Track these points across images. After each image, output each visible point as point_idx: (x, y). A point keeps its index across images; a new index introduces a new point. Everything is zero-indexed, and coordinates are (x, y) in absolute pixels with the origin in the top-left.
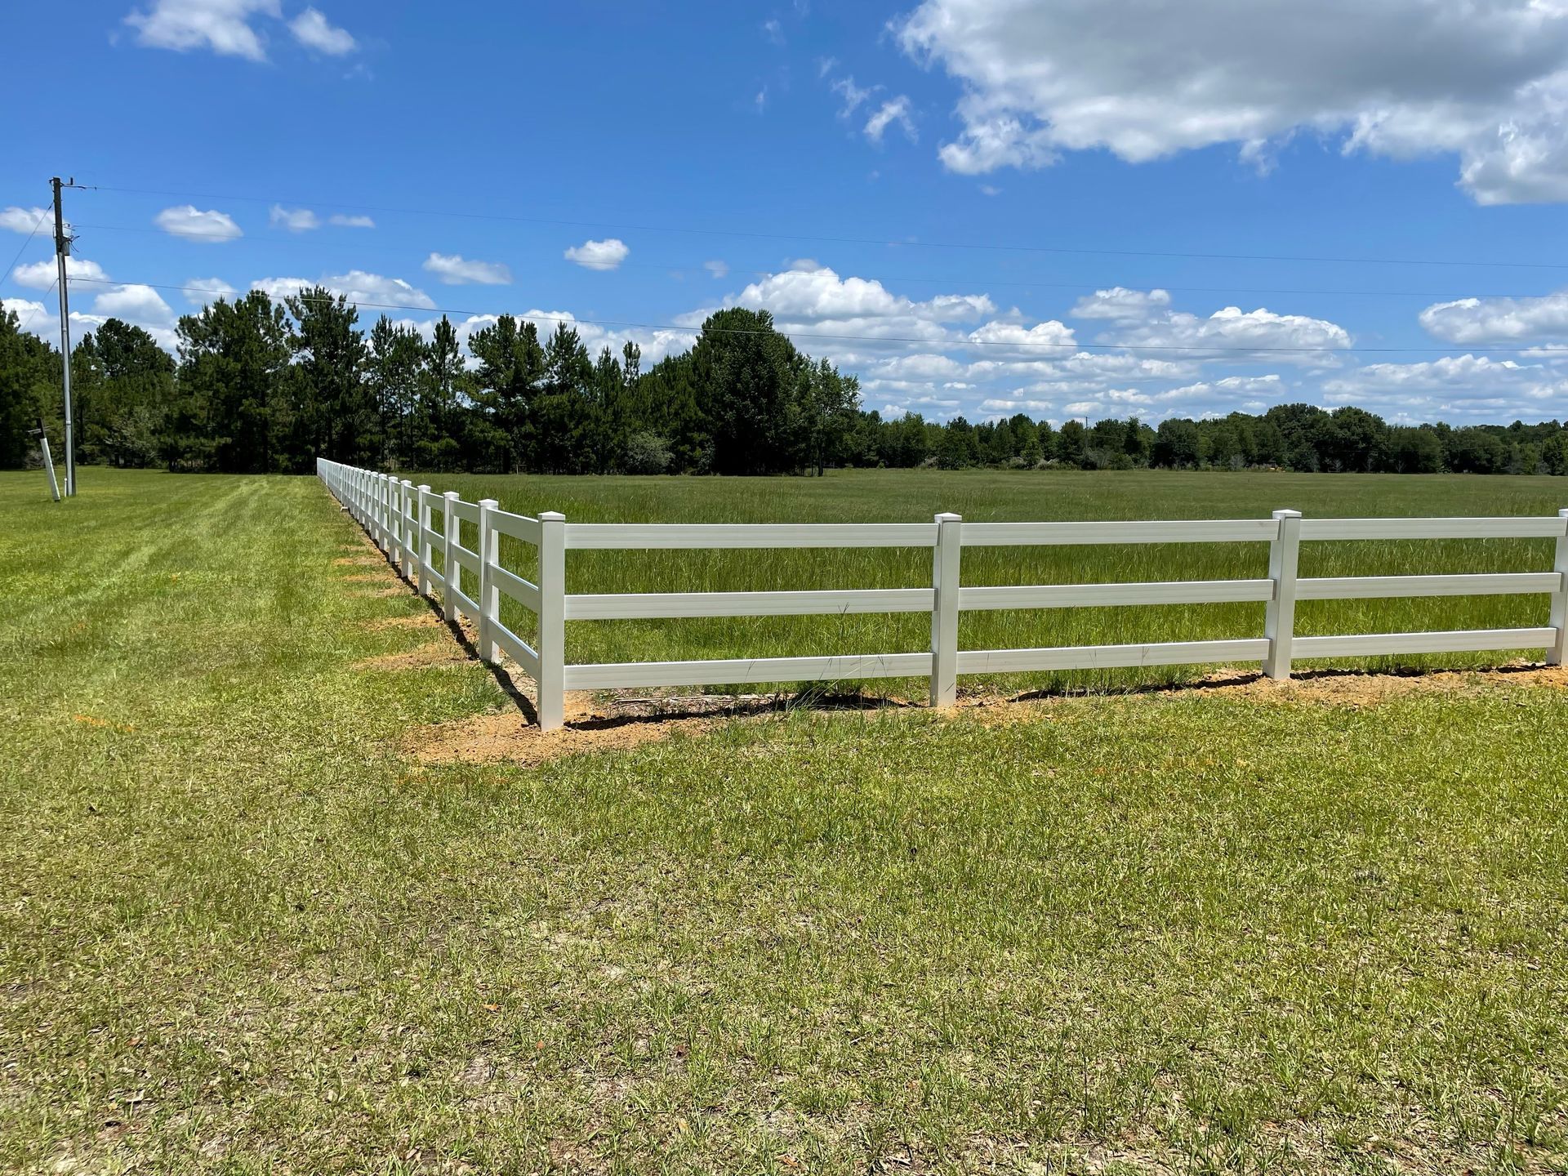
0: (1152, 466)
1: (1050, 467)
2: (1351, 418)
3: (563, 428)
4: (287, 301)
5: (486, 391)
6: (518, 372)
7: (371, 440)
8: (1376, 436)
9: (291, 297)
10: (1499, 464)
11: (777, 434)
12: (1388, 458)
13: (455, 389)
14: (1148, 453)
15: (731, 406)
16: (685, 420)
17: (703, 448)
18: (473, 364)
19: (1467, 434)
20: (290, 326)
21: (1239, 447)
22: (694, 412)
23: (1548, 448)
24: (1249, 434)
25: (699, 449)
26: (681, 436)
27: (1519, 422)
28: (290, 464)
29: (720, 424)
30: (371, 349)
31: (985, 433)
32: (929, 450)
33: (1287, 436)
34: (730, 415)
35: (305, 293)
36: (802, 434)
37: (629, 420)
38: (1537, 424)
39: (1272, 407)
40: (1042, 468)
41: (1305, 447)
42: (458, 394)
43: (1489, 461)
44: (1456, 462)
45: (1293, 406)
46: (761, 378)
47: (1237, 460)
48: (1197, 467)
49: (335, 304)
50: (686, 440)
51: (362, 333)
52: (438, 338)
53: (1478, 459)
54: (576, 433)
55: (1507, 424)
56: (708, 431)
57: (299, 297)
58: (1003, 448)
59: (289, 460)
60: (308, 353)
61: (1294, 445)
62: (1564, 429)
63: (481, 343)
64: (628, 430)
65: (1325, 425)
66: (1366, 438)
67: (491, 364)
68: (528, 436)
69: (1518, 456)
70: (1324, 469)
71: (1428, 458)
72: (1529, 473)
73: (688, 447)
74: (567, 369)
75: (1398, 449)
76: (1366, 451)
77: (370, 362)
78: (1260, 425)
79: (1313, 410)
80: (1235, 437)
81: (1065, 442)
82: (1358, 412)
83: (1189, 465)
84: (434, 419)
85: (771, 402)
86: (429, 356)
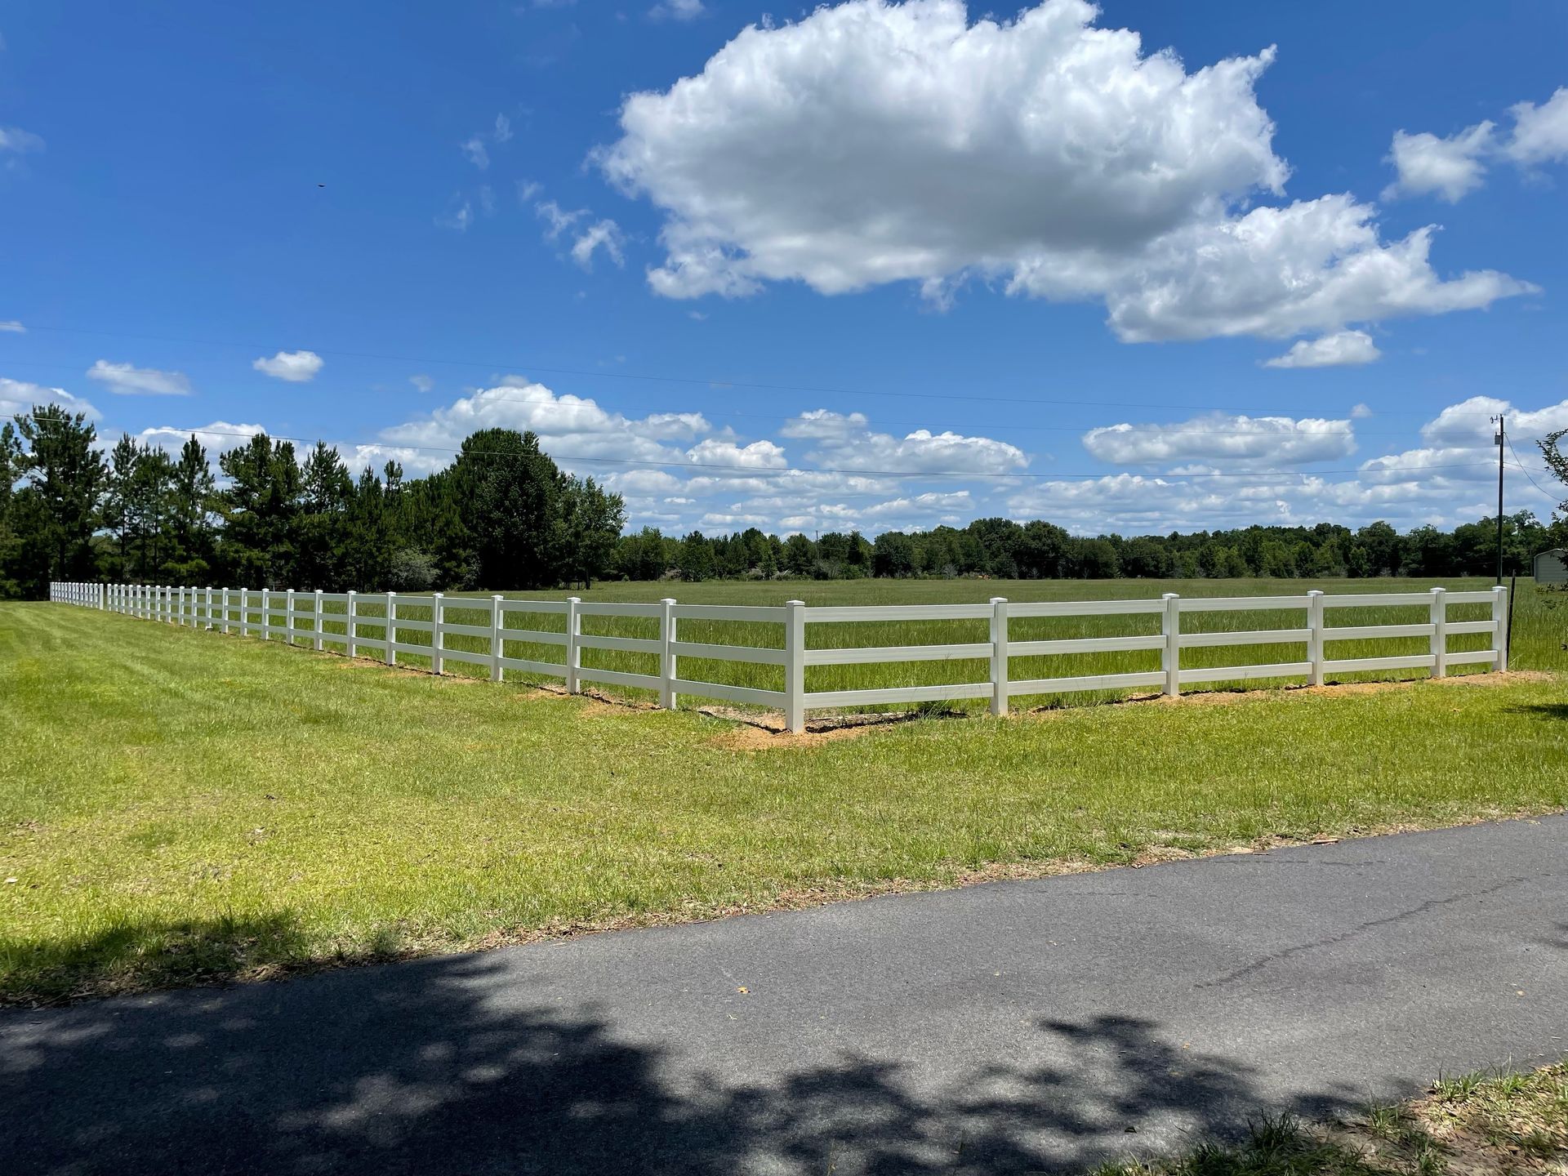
0: (876, 576)
1: (786, 578)
2: (1041, 530)
3: (322, 545)
4: (18, 419)
5: (239, 510)
6: (275, 490)
7: (112, 563)
8: (1063, 546)
9: (22, 415)
10: (1164, 570)
11: (545, 548)
12: (1074, 565)
13: (205, 509)
14: (869, 563)
15: (499, 522)
16: (451, 537)
17: (469, 564)
18: (224, 484)
19: (1136, 543)
20: (19, 446)
21: (948, 557)
22: (460, 528)
23: (1202, 554)
24: (955, 545)
25: (464, 565)
26: (447, 553)
27: (1175, 533)
28: (19, 590)
29: (486, 540)
30: (112, 469)
31: (721, 547)
32: (668, 563)
33: (988, 547)
34: (498, 532)
35: (38, 411)
36: (570, 549)
37: (394, 538)
38: (1190, 534)
39: (974, 521)
40: (779, 578)
41: (1003, 557)
42: (208, 513)
43: (1156, 567)
44: (1129, 568)
45: (991, 520)
46: (528, 496)
47: (949, 569)
48: (915, 576)
49: (72, 423)
50: (454, 557)
51: (102, 452)
52: (186, 457)
53: (1148, 565)
54: (338, 552)
55: (1166, 534)
56: (474, 548)
57: (32, 415)
58: (738, 561)
59: (18, 585)
60: (41, 474)
61: (994, 555)
62: (1213, 538)
63: (233, 462)
64: (392, 547)
65: (1019, 537)
66: (1055, 548)
67: (246, 482)
68: (286, 556)
69: (1178, 563)
70: (1022, 576)
71: (1107, 565)
72: (1190, 577)
73: (454, 563)
74: (327, 488)
75: (1082, 557)
76: (1056, 558)
77: (111, 482)
78: (965, 537)
79: (1008, 524)
80: (944, 549)
81: (795, 555)
82: (1046, 525)
83: (910, 574)
84: (182, 539)
85: (539, 518)
86: (177, 476)
